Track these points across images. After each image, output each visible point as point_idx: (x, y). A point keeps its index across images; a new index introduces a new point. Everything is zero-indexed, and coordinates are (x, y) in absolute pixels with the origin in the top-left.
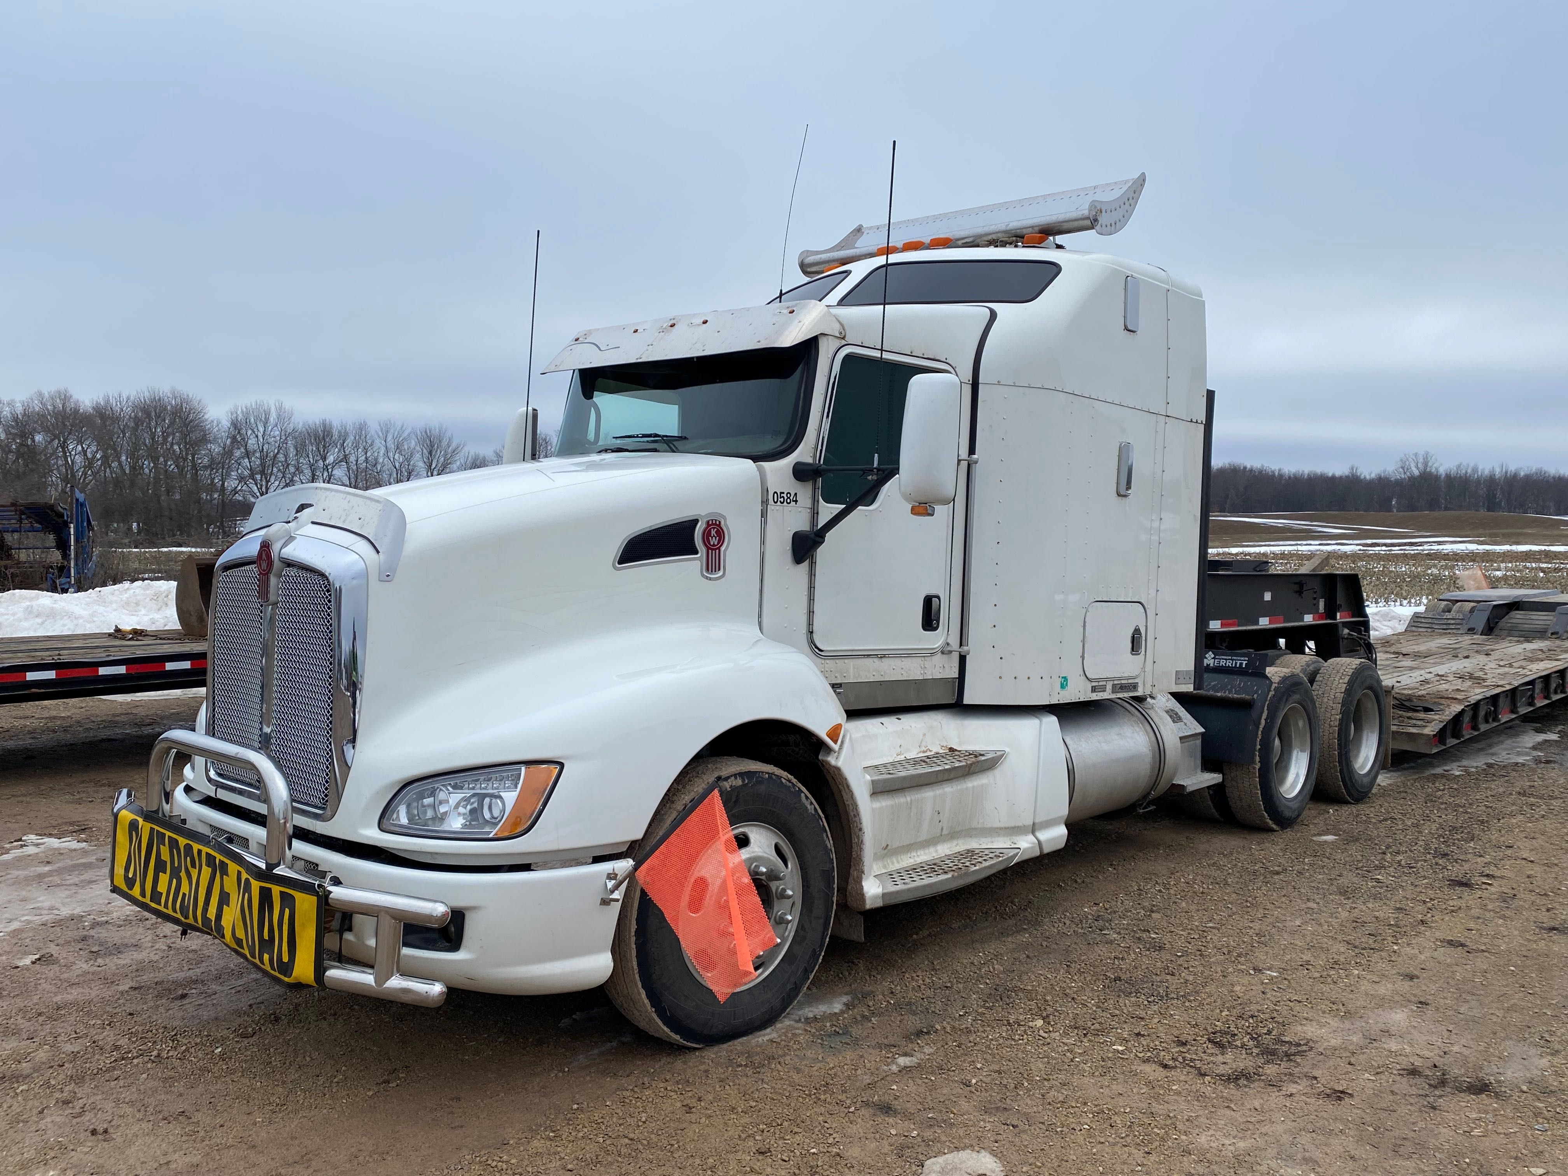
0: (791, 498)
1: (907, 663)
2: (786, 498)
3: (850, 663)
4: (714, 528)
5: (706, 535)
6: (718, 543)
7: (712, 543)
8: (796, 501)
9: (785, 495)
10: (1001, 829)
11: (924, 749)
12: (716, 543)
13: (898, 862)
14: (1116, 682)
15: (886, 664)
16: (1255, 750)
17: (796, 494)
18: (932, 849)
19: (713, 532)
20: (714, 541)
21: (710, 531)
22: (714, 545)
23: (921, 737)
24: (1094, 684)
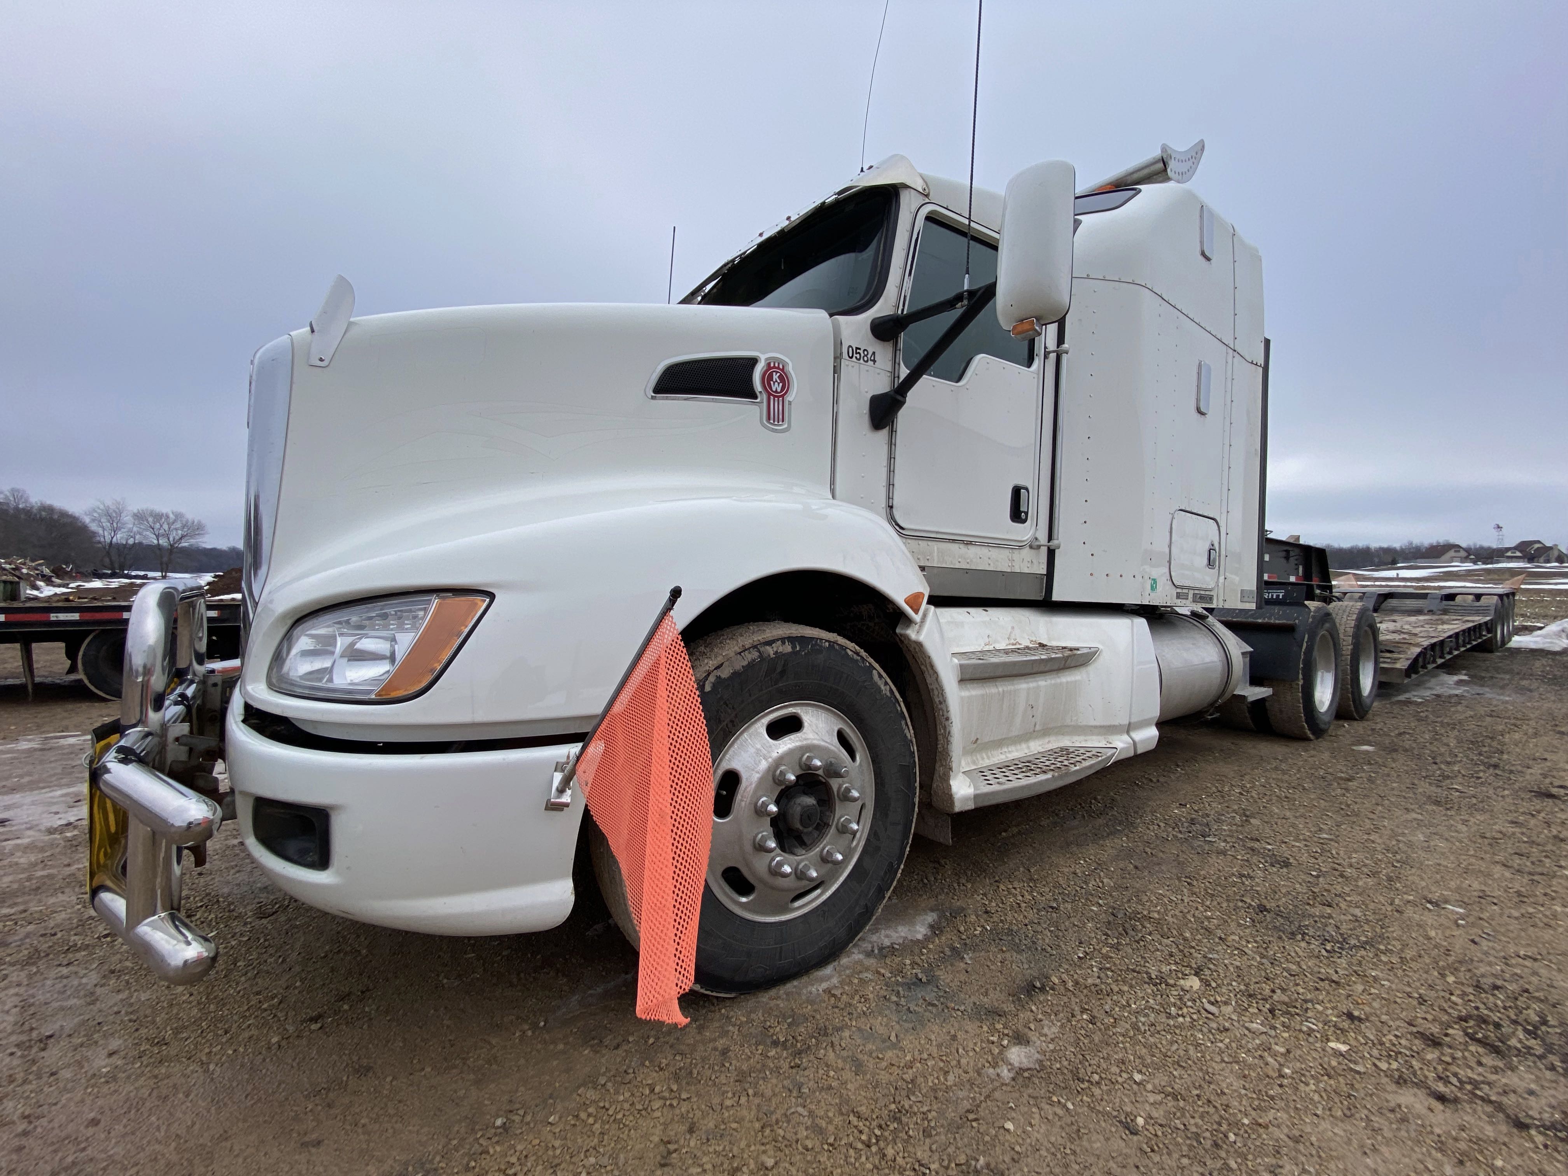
0: (869, 356)
1: (994, 553)
2: (862, 355)
3: (935, 546)
4: (777, 372)
5: (767, 379)
6: (782, 390)
7: (774, 389)
8: (874, 361)
9: (861, 352)
10: (1096, 727)
11: (1012, 641)
12: (779, 390)
13: (989, 758)
14: (1196, 592)
15: (972, 551)
16: (1299, 669)
17: (874, 353)
18: (1024, 746)
19: (775, 377)
20: (777, 387)
21: (770, 377)
22: (776, 392)
23: (1010, 630)
24: (1179, 590)
